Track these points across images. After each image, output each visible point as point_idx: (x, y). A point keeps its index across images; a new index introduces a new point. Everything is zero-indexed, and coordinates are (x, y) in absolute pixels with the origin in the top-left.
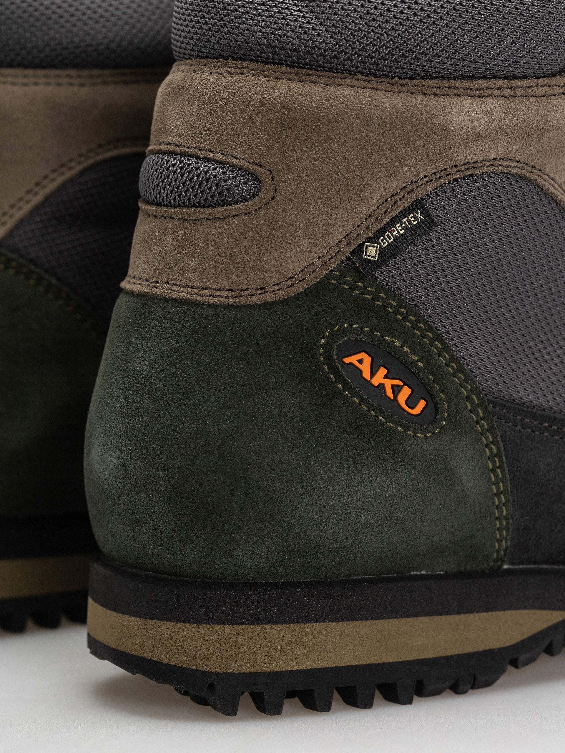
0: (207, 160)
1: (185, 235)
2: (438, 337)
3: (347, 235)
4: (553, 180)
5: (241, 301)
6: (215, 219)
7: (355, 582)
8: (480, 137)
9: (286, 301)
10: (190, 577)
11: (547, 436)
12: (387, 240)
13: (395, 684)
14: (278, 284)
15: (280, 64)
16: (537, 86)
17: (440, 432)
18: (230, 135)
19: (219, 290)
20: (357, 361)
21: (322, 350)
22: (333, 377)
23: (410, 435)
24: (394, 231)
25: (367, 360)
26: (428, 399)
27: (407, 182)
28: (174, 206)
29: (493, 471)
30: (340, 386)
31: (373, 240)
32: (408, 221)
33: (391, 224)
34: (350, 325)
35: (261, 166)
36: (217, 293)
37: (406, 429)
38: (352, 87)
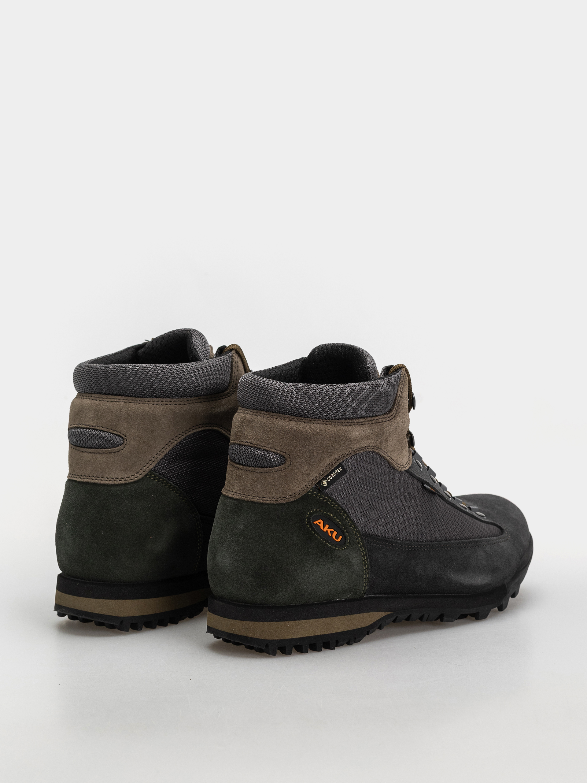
0: (264, 450)
1: (256, 478)
2: (345, 512)
3: (316, 477)
4: (384, 451)
5: (277, 502)
6: (268, 472)
7: (316, 604)
8: (362, 440)
9: (294, 501)
10: (258, 605)
11: (381, 546)
12: (330, 478)
13: (329, 642)
14: (291, 496)
15: (291, 415)
16: (380, 418)
17: (347, 548)
18: (274, 441)
19: (269, 498)
20: (319, 523)
21: (307, 519)
22: (310, 529)
23: (337, 549)
24: (332, 475)
25: (322, 522)
26: (343, 536)
27: (336, 457)
28: (251, 467)
29: (364, 561)
30: (313, 532)
31: (325, 478)
32: (337, 471)
33: (331, 472)
34: (316, 510)
35: (285, 453)
36: (268, 499)
37: (336, 547)
38: (318, 424)
